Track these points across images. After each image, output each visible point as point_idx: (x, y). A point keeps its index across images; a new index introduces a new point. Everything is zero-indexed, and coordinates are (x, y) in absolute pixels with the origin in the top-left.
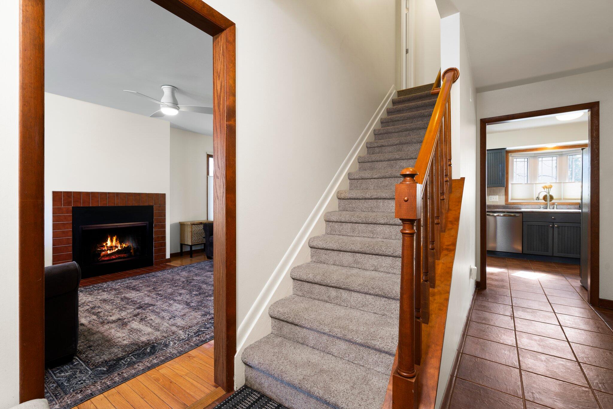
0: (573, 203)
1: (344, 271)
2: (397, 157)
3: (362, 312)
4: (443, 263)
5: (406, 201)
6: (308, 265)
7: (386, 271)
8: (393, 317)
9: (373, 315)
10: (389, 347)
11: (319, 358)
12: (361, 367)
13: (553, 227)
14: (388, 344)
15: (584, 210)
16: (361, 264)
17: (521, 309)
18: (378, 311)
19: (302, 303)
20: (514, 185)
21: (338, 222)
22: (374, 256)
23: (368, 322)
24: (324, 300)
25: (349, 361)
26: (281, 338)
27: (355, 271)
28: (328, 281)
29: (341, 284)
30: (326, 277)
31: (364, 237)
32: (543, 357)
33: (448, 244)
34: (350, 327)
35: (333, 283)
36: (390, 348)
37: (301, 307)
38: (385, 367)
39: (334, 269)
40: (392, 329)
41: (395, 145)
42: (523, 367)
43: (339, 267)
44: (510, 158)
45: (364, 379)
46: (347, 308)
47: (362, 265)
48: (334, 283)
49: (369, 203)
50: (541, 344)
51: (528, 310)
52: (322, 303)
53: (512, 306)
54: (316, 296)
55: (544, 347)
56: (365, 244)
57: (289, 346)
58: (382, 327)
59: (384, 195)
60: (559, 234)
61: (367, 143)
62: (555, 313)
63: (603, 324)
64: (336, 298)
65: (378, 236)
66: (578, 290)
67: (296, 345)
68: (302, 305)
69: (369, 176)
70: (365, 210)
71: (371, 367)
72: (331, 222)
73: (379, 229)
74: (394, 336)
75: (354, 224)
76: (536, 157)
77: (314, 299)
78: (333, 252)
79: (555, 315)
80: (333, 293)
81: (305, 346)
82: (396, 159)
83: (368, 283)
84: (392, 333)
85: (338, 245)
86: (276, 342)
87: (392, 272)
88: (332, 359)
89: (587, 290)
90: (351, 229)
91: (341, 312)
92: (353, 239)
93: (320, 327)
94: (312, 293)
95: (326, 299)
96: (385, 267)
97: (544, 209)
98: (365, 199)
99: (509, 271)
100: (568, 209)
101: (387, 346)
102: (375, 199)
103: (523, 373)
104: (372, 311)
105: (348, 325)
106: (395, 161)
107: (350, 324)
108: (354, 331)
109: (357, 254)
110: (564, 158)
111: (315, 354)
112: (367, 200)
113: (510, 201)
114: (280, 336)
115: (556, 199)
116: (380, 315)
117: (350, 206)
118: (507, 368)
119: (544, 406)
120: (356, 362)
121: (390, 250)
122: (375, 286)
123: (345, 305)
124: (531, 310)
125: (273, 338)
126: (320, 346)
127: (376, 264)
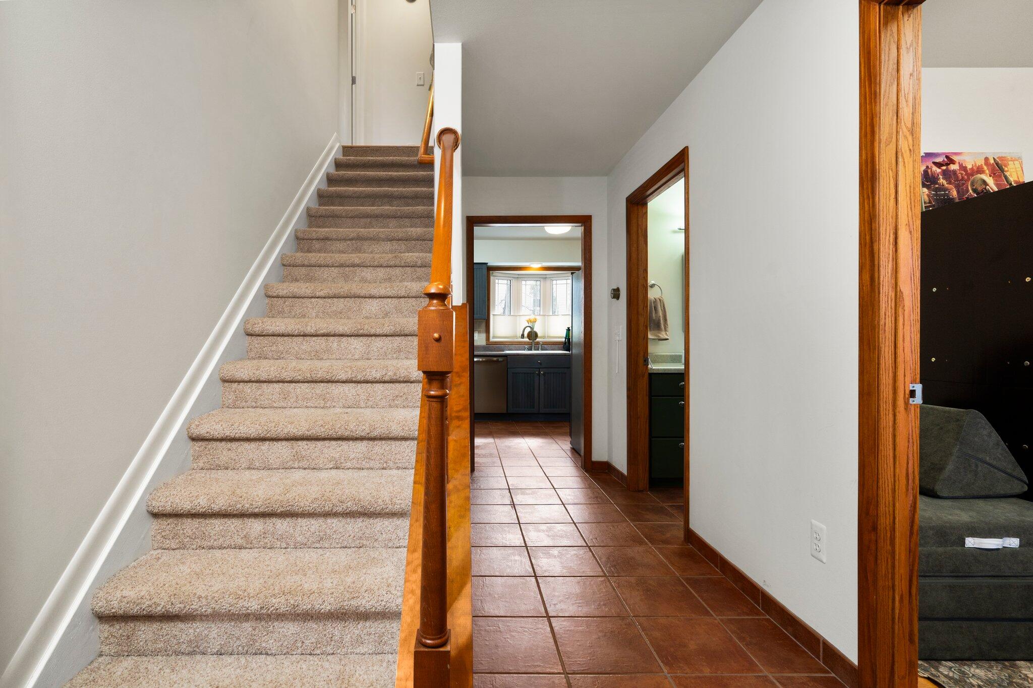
0: (557, 342)
1: (276, 476)
2: (357, 261)
3: (320, 551)
4: (455, 441)
5: (438, 340)
6: (190, 478)
7: (357, 466)
8: (377, 546)
9: (341, 551)
10: (383, 603)
11: (238, 670)
12: (329, 657)
13: (539, 374)
14: (381, 598)
15: (574, 351)
16: (308, 460)
17: (519, 491)
18: (350, 541)
19: (183, 563)
20: (496, 317)
21: (253, 382)
22: (333, 443)
23: (336, 568)
24: (233, 546)
25: (303, 654)
26: (130, 658)
27: (298, 475)
28: (246, 506)
29: (274, 506)
30: (241, 497)
31: (307, 407)
32: (555, 552)
33: (458, 409)
34: (306, 586)
35: (257, 508)
36: (385, 604)
37: (184, 574)
38: (376, 641)
39: (254, 478)
40: (384, 569)
41: (350, 240)
42: (539, 573)
43: (262, 472)
44: (492, 278)
45: (342, 677)
46: (288, 550)
47: (311, 461)
48: (259, 505)
49: (312, 343)
50: (550, 534)
51: (528, 491)
52: (231, 552)
53: (509, 489)
54: (215, 540)
55: (553, 537)
56: (316, 421)
57: (157, 669)
58: (364, 571)
59: (341, 329)
60: (545, 383)
61: (296, 231)
62: (555, 489)
63: (600, 492)
64: (262, 536)
65: (335, 404)
66: (569, 453)
67: (176, 663)
68: (186, 569)
69: (308, 292)
70: (303, 356)
71: (349, 651)
72: (235, 382)
73: (336, 392)
74: (390, 581)
75: (286, 384)
76: (518, 278)
77: (211, 548)
78: (246, 445)
79: (555, 491)
80: (256, 526)
81: (198, 657)
82: (354, 265)
83: (331, 494)
84: (385, 575)
85: (260, 428)
86: (119, 673)
87: (367, 466)
88: (268, 663)
89: (580, 455)
90: (280, 394)
91: (278, 559)
92: (288, 412)
93: (238, 606)
94: (204, 536)
95: (240, 542)
96: (354, 459)
97: (529, 350)
98: (305, 335)
99: (496, 440)
100: (552, 350)
101: (381, 603)
102: (323, 335)
103: (540, 580)
104: (339, 545)
105: (299, 583)
106: (352, 268)
107: (304, 582)
108: (314, 592)
109: (300, 443)
110: (548, 282)
111: (226, 666)
112: (308, 338)
113: (492, 339)
114: (126, 654)
115: (541, 337)
116: (354, 549)
117: (274, 348)
118: (522, 580)
119: (570, 617)
120: (318, 652)
121: (364, 427)
122: (345, 498)
123: (284, 545)
124: (529, 491)
125: (109, 666)
126: (238, 643)
127: (337, 456)
